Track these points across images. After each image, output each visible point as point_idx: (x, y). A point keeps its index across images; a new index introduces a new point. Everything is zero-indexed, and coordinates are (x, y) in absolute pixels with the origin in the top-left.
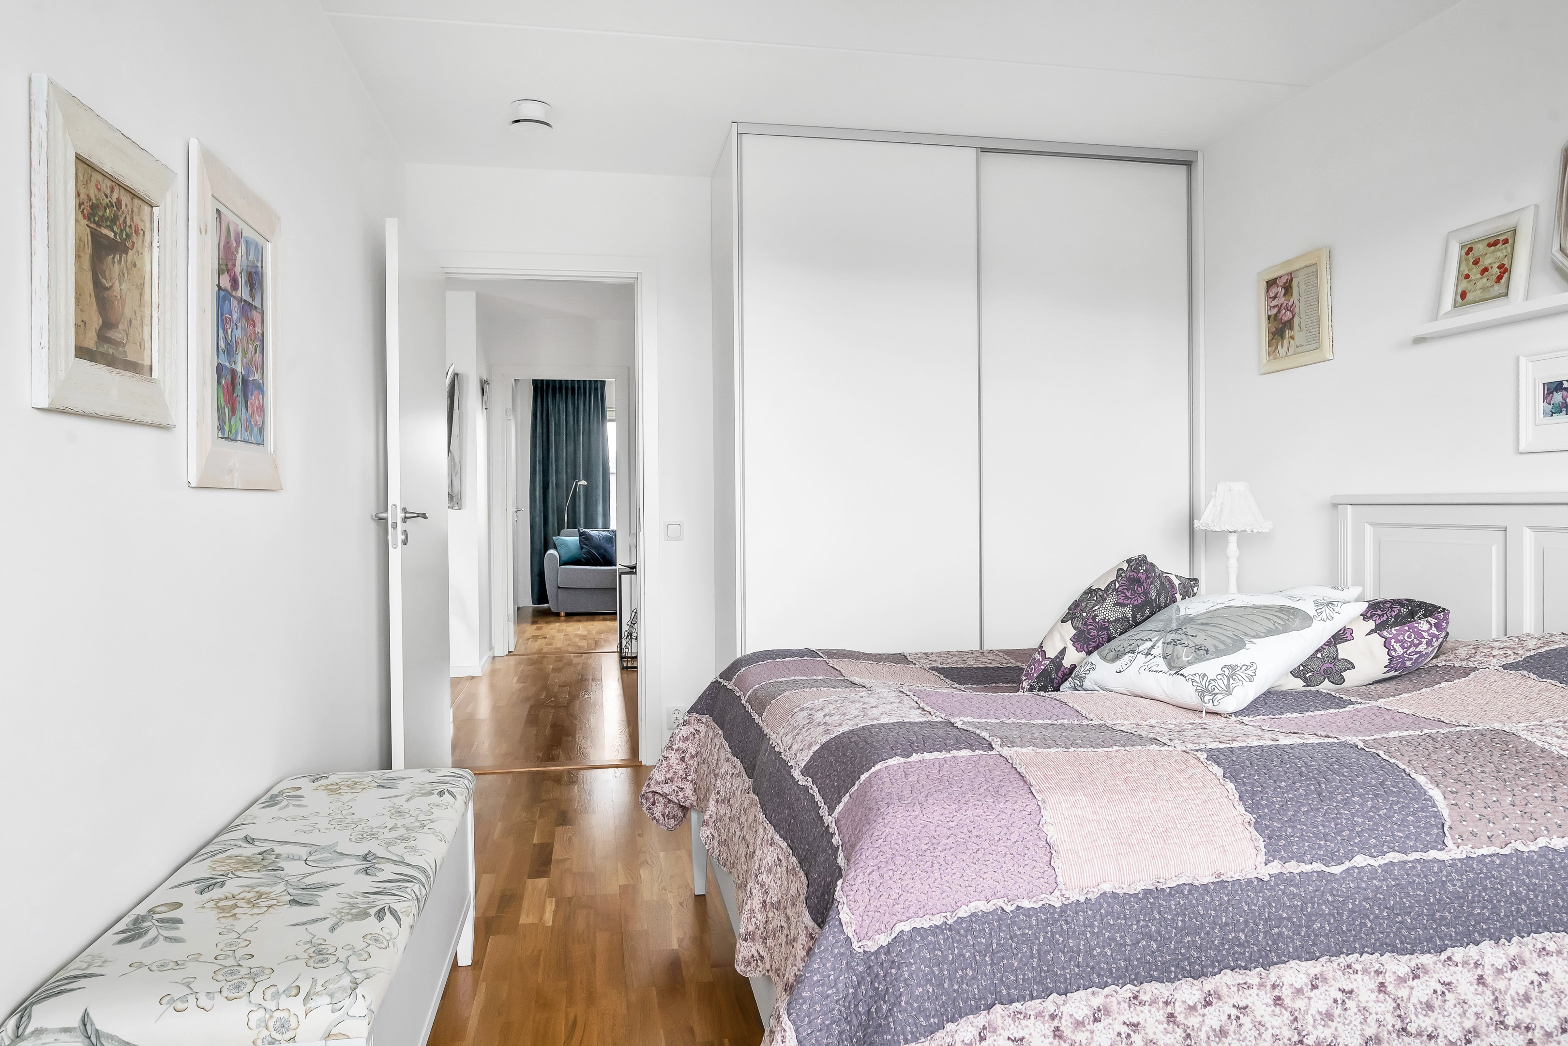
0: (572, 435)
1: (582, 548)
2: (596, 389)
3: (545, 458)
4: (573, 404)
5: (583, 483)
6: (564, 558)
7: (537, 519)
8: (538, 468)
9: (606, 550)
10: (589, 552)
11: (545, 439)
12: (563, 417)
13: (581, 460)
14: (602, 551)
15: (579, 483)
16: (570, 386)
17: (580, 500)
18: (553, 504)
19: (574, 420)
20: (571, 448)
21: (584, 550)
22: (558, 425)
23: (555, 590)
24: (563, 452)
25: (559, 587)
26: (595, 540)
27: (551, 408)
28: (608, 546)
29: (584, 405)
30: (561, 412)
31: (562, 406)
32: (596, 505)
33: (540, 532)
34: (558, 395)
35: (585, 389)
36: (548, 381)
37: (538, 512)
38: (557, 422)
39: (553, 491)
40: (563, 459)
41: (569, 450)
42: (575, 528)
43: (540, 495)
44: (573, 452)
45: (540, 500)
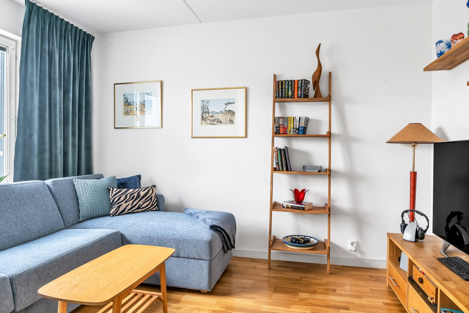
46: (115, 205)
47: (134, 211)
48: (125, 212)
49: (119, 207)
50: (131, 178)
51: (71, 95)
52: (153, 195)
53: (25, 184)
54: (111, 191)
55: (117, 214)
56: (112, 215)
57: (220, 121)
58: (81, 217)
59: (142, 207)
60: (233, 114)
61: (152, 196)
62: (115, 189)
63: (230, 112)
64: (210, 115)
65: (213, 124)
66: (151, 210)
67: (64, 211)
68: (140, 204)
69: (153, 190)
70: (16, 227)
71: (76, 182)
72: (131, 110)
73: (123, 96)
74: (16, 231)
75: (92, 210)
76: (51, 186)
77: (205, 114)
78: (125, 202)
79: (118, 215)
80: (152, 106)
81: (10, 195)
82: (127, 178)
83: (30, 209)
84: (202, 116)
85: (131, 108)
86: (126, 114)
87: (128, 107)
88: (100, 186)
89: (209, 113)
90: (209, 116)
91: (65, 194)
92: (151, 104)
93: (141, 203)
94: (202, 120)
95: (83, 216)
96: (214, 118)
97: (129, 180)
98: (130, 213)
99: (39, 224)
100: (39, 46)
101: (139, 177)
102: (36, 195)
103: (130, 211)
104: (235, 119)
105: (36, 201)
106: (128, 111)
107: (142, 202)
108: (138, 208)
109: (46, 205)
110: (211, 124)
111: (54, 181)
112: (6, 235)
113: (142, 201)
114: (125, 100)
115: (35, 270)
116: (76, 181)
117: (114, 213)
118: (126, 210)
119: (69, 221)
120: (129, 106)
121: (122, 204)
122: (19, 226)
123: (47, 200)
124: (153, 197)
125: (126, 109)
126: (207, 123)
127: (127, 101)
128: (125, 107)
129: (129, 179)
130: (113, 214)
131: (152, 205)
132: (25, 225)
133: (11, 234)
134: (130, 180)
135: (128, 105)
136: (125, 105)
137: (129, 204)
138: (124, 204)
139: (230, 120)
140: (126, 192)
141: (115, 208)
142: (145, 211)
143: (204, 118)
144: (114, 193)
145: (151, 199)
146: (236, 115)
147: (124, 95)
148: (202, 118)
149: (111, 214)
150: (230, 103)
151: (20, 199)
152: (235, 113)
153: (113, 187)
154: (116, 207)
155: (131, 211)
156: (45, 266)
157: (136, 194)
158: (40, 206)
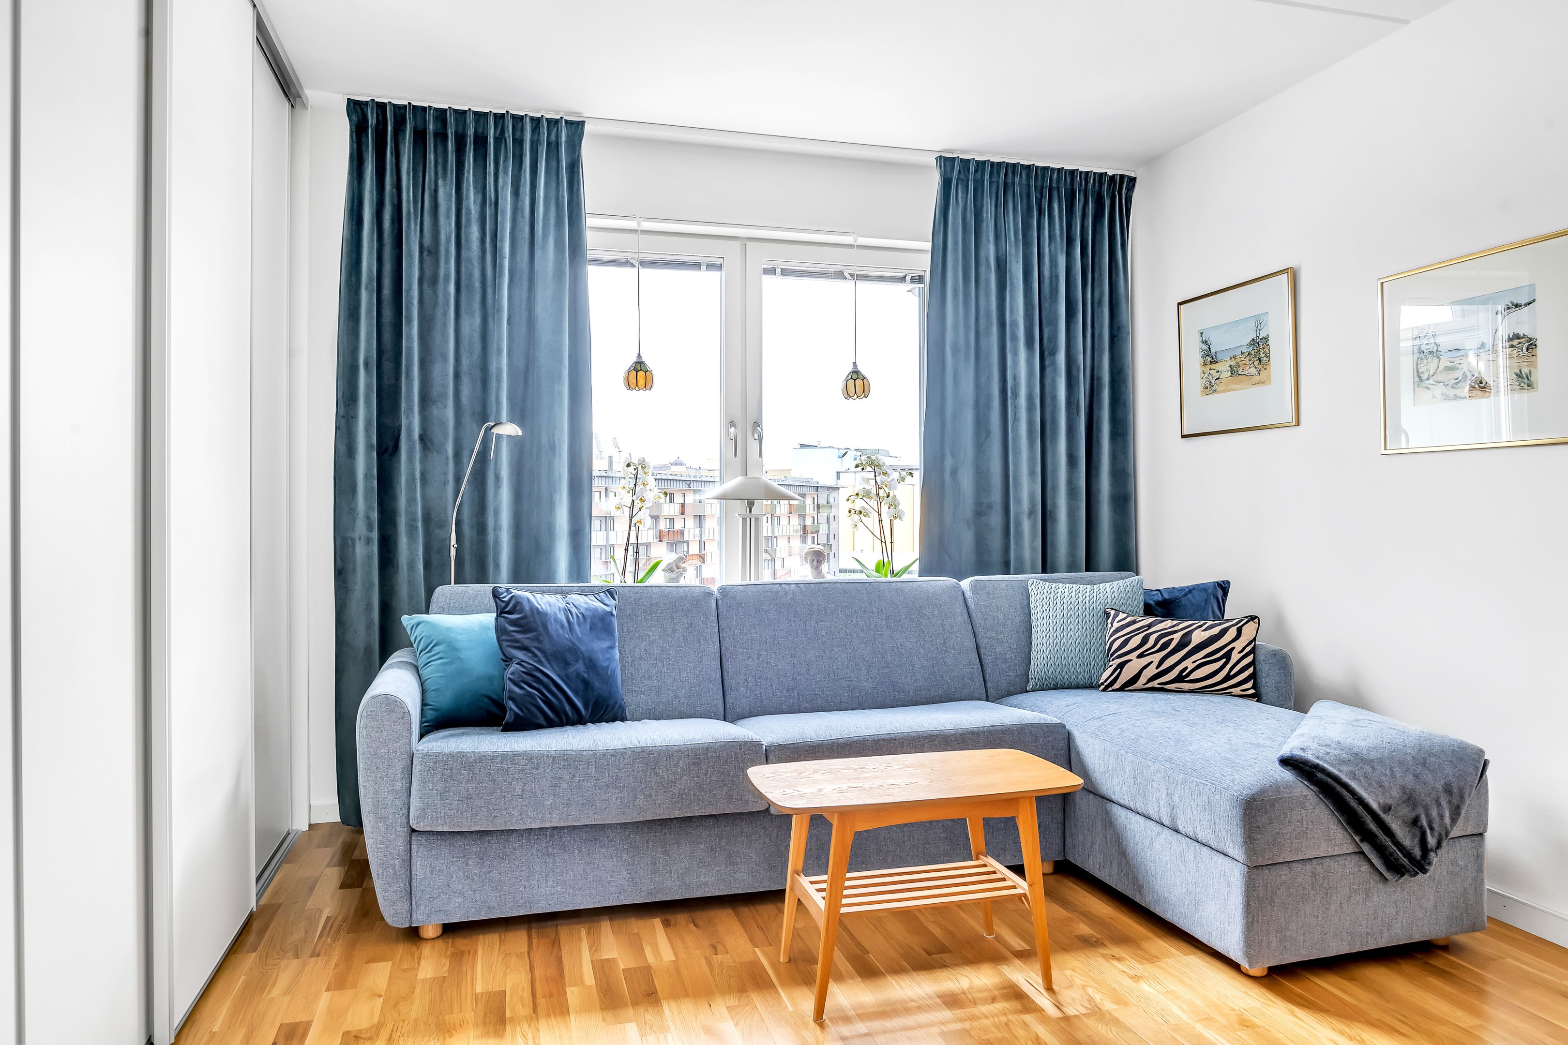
0: (477, 285)
1: (507, 660)
2: (553, 147)
3: (388, 354)
4: (482, 189)
5: (509, 429)
6: (443, 700)
7: (360, 550)
8: (365, 381)
9: (591, 664)
10: (533, 677)
11: (387, 291)
12: (447, 226)
13: (501, 363)
14: (580, 666)
15: (495, 431)
16: (471, 132)
17: (498, 486)
18: (411, 500)
19: (483, 241)
20: (472, 324)
21: (514, 667)
22: (430, 252)
23: (400, 844)
24: (445, 334)
25: (413, 831)
26: (553, 628)
27: (407, 194)
28: (598, 646)
29: (516, 193)
30: (442, 210)
31: (446, 193)
32: (552, 507)
33: (368, 588)
34: (431, 157)
35: (519, 142)
36: (400, 111)
37: (360, 528)
38: (427, 241)
39: (410, 459)
40: (445, 358)
41: (465, 328)
42: (481, 578)
43: (368, 468)
44: (477, 337)
45: (368, 491)
46: (1113, 660)
47: (1167, 687)
48: (1140, 684)
49: (1121, 666)
50: (1194, 589)
51: (1061, 358)
52: (1239, 645)
53: (909, 583)
54: (1110, 621)
55: (1117, 685)
56: (1103, 687)
57: (1481, 383)
58: (1032, 679)
59: (1192, 677)
60: (1527, 350)
61: (1233, 648)
62: (1121, 616)
63: (1515, 342)
64: (1445, 362)
65: (1455, 395)
66: (1225, 692)
67: (990, 658)
68: (1186, 668)
69: (1239, 631)
70: (868, 670)
71: (1034, 588)
72: (1218, 378)
73: (1198, 335)
74: (867, 681)
75: (1057, 664)
76: (968, 594)
77: (1425, 361)
78: (1140, 656)
79: (1122, 689)
80: (1268, 357)
81: (870, 604)
82: (1181, 589)
83: (906, 639)
84: (1418, 371)
85: (1218, 372)
86: (1209, 389)
87: (1210, 370)
88: (1087, 602)
89: (1438, 357)
90: (1441, 368)
91: (1000, 616)
92: (1268, 352)
93: (1189, 664)
94: (1418, 386)
95: (1035, 679)
96: (1459, 374)
97: (1186, 595)
98: (1153, 689)
99: (918, 676)
100: (971, 254)
101: (1224, 587)
102: (927, 609)
103: (1155, 684)
104: (1536, 367)
105: (924, 623)
106: (1213, 382)
107: (1193, 662)
108: (1180, 679)
109: (945, 637)
110: (1447, 398)
111: (977, 581)
112: (844, 683)
113: (1194, 658)
114: (1205, 347)
115: (811, 746)
116: (1033, 586)
117: (1108, 682)
118: (1143, 680)
119: (999, 684)
120: (1213, 366)
121: (1131, 660)
122: (874, 671)
123: (952, 626)
124: (1235, 653)
125: (1206, 375)
126: (1434, 397)
127: (1210, 349)
128: (1205, 371)
129: (1187, 590)
130: (1106, 684)
131: (1228, 678)
132: (887, 670)
133: (856, 683)
134: (1190, 595)
135: (1211, 363)
136: (1205, 364)
137: (1152, 662)
138: (1135, 659)
139: (1516, 374)
140: (1150, 626)
141: (1111, 669)
142: (1202, 692)
143: (1424, 377)
144: (1116, 625)
145: (1228, 656)
146: (1540, 350)
147: (1202, 334)
148: (1417, 379)
149: (1102, 684)
150: (1516, 306)
151: (889, 614)
152: (1538, 343)
153: (1117, 608)
154: (1114, 666)
155: (1158, 684)
156: (833, 747)
157: (1177, 637)
158: (931, 637)
